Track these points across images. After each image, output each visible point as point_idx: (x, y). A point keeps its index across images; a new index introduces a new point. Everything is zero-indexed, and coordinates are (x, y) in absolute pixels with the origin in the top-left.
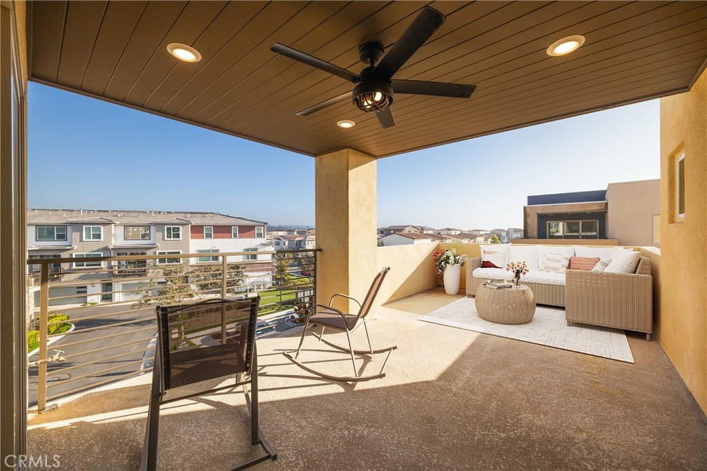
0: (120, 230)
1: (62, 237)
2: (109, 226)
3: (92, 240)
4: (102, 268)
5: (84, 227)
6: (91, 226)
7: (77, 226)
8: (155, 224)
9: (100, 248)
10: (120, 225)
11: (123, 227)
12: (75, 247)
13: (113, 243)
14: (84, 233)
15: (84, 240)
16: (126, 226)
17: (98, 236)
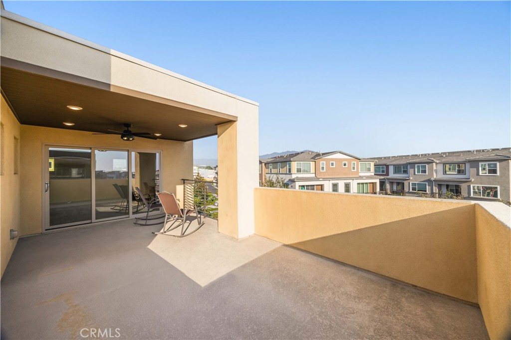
0: (440, 167)
1: (405, 172)
2: (432, 164)
3: (421, 174)
4: (427, 194)
5: (416, 165)
6: (420, 165)
7: (412, 165)
8: (469, 161)
9: (426, 179)
10: (439, 163)
11: (442, 165)
12: (411, 178)
13: (435, 176)
14: (416, 169)
15: (416, 173)
16: (444, 164)
17: (425, 172)
